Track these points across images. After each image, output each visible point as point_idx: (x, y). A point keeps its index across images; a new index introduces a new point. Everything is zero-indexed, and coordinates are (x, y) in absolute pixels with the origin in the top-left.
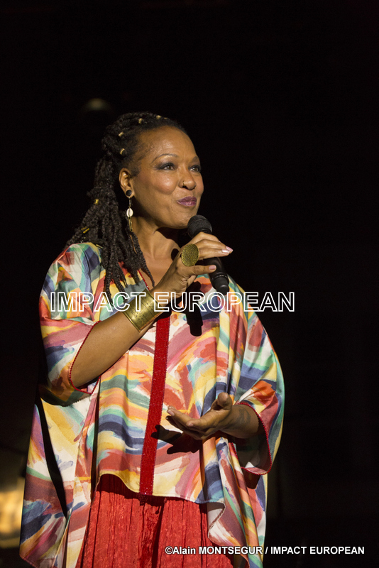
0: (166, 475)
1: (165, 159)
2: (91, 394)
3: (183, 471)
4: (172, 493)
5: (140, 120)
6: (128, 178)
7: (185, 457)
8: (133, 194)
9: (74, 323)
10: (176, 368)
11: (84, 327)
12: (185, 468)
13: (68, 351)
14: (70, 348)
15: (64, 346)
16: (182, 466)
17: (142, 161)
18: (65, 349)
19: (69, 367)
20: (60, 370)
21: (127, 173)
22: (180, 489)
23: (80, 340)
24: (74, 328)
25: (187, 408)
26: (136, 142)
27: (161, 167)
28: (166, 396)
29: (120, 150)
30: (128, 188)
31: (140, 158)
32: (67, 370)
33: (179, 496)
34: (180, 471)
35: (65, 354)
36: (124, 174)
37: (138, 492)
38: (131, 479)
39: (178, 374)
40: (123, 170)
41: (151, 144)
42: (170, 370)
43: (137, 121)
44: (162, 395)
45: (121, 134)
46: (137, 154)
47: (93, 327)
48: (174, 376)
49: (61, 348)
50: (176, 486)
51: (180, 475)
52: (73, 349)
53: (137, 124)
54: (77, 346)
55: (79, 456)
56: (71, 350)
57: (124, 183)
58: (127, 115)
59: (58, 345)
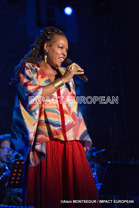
0: (70, 134)
1: (61, 45)
3: (74, 132)
4: (72, 139)
5: (56, 31)
6: (47, 46)
7: (73, 128)
8: (47, 51)
10: (65, 103)
12: (74, 131)
15: (38, 90)
16: (73, 131)
17: (54, 43)
19: (41, 96)
21: (47, 44)
22: (74, 137)
25: (70, 114)
26: (54, 37)
27: (59, 47)
28: (64, 112)
29: (48, 37)
30: (46, 49)
31: (54, 42)
33: (75, 139)
34: (73, 132)
36: (46, 45)
37: (64, 140)
38: (61, 137)
39: (66, 105)
40: (46, 43)
41: (58, 39)
42: (63, 104)
43: (55, 31)
44: (63, 112)
45: (49, 32)
46: (53, 40)
48: (65, 106)
50: (73, 137)
51: (73, 133)
53: (54, 31)
55: (35, 130)
57: (45, 47)
58: (52, 27)
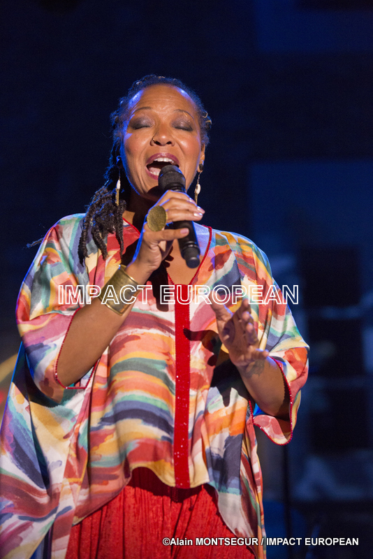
2: (84, 388)
9: (51, 316)
10: (199, 347)
11: (63, 319)
13: (50, 348)
14: (51, 344)
15: (45, 343)
18: (46, 346)
19: (53, 366)
20: (43, 371)
23: (61, 334)
24: (52, 322)
28: (192, 381)
32: (52, 369)
35: (46, 352)
37: (174, 485)
38: (165, 471)
39: (202, 354)
44: (188, 381)
47: (73, 317)
48: (199, 356)
49: (41, 346)
52: (55, 345)
54: (59, 341)
55: (69, 455)
56: (53, 346)
59: (38, 342)
